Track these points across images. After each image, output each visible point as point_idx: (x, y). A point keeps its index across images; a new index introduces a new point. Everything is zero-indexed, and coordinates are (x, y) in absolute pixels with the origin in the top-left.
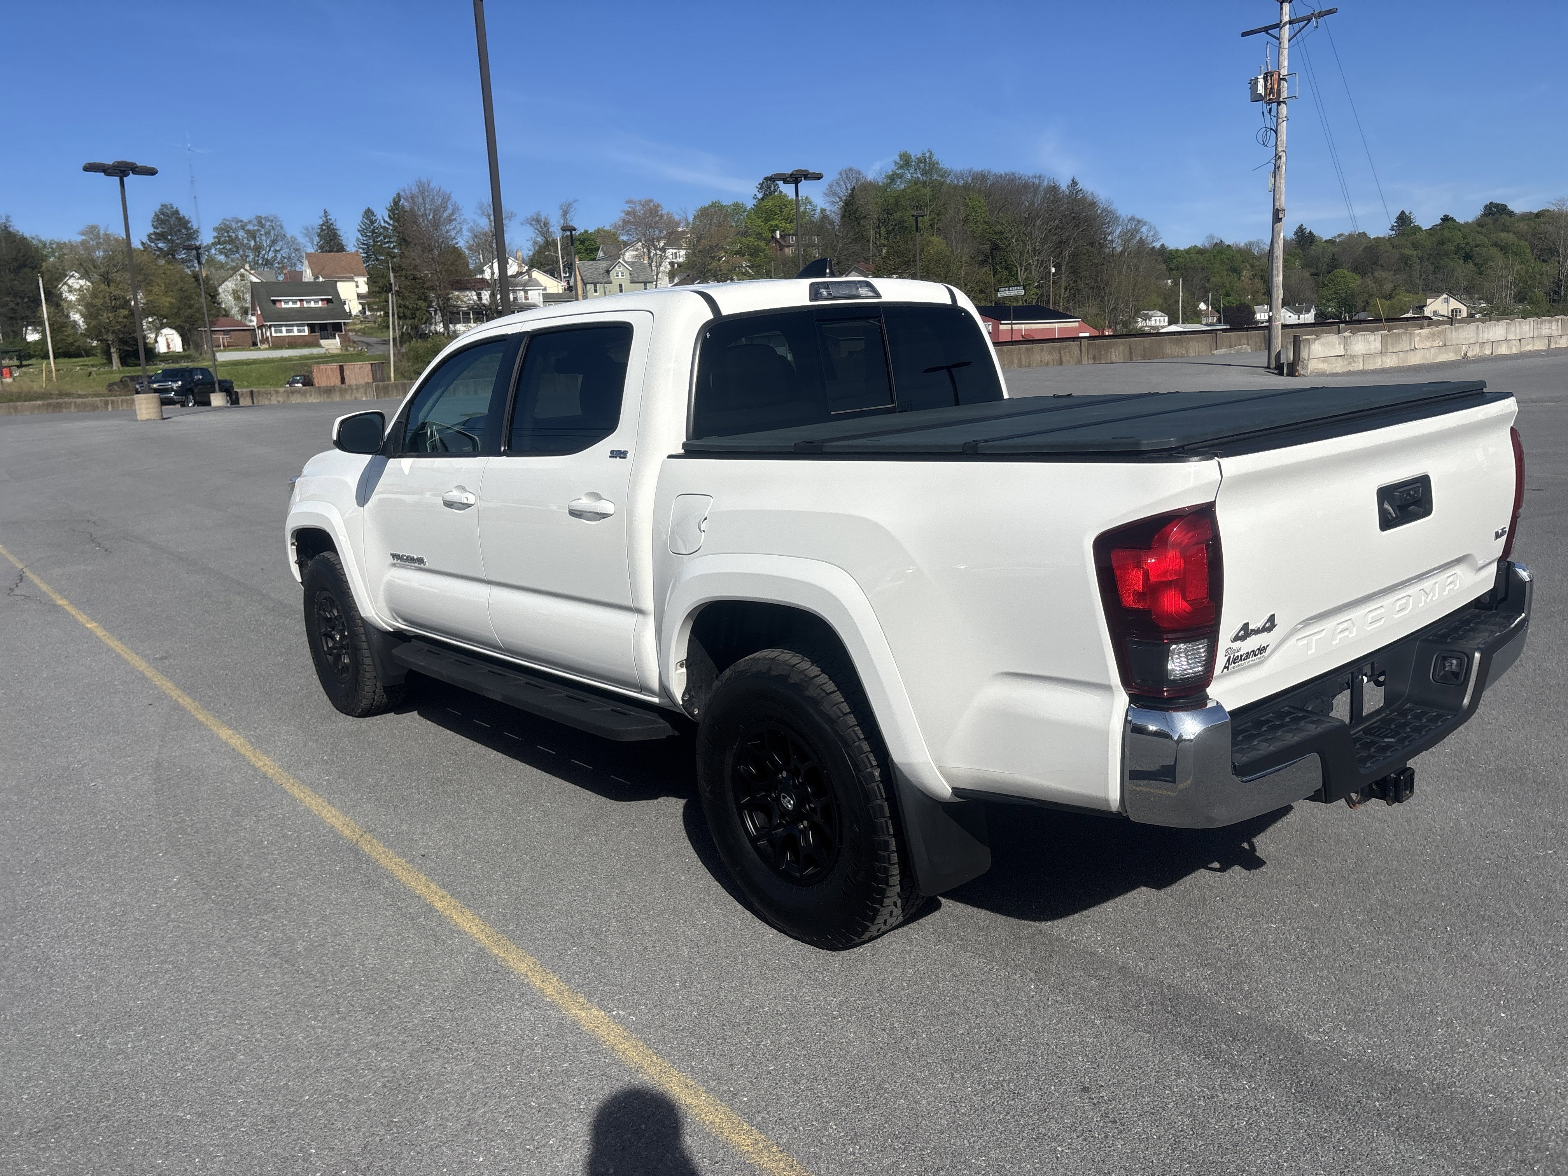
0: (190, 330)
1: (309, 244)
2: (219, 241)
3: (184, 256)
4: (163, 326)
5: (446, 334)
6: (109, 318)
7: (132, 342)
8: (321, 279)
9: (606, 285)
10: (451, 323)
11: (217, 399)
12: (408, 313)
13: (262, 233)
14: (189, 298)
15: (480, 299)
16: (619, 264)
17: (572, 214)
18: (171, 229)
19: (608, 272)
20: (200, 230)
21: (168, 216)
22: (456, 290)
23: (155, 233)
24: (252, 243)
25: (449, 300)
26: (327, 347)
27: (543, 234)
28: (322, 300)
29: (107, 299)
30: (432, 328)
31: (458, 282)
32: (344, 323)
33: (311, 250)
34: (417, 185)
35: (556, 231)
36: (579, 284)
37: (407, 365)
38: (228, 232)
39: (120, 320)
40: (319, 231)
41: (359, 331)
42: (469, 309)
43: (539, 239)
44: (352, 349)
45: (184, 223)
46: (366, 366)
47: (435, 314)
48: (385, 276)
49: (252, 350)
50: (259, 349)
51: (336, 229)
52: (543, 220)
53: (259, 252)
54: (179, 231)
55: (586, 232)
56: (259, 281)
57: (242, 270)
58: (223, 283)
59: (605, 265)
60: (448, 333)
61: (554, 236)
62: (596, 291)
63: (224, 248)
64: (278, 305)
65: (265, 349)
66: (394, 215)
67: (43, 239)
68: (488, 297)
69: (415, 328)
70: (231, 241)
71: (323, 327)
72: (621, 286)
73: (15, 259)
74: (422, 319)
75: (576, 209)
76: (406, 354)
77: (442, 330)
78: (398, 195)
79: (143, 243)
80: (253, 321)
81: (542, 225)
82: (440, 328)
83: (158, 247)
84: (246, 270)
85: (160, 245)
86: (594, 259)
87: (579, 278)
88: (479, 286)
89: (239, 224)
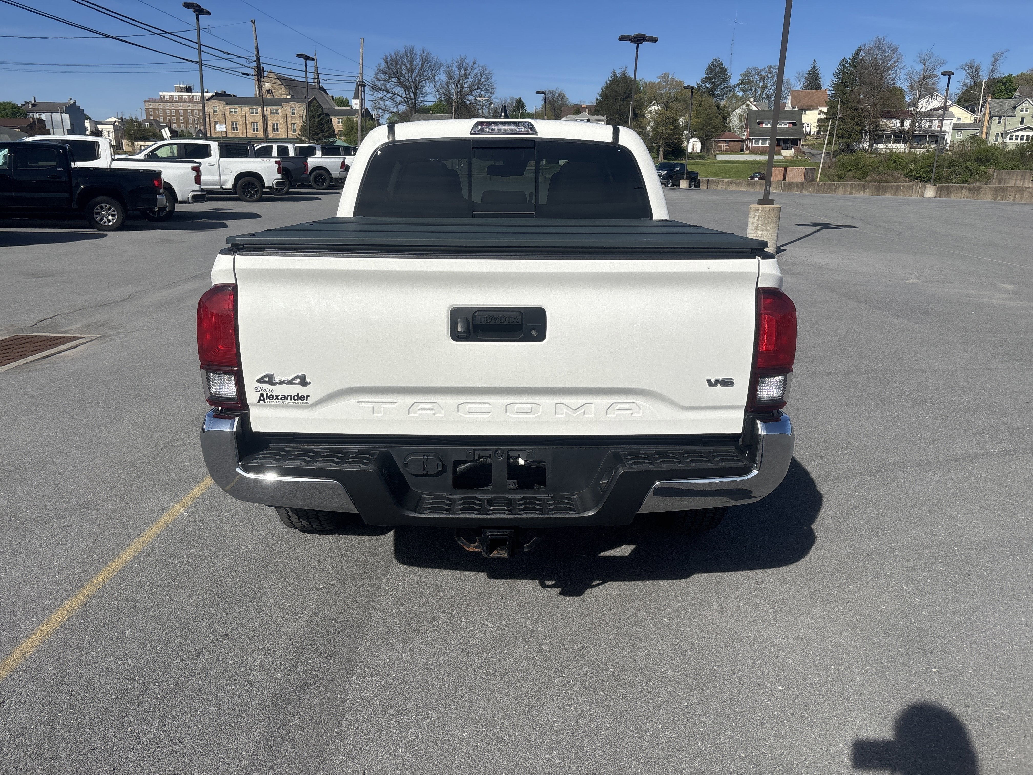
0: (706, 140)
1: (798, 84)
2: (742, 82)
3: (719, 92)
4: (693, 137)
5: (869, 151)
6: (662, 130)
7: (672, 145)
8: (796, 109)
9: (1007, 118)
10: (875, 143)
11: (684, 184)
12: (846, 134)
13: (769, 77)
14: (710, 119)
15: (902, 125)
16: (1027, 102)
17: (1001, 61)
18: (715, 75)
19: (1014, 108)
20: (732, 76)
21: (715, 66)
22: (885, 118)
23: (706, 78)
24: (761, 84)
25: (877, 126)
26: (784, 155)
27: (972, 77)
28: (789, 123)
29: (664, 119)
30: (861, 146)
31: (888, 112)
32: (800, 139)
33: (798, 88)
34: (875, 41)
35: (984, 75)
36: (987, 116)
37: (833, 171)
38: (748, 76)
39: (668, 131)
40: (807, 75)
41: (810, 145)
42: (892, 133)
43: (968, 81)
44: (800, 157)
45: (723, 71)
46: (802, 170)
47: (865, 136)
48: (835, 107)
49: (738, 154)
50: (744, 154)
51: (819, 74)
52: (976, 66)
53: (764, 90)
54: (720, 76)
55: (1010, 75)
56: (757, 109)
57: (748, 102)
58: (734, 110)
59: (1013, 102)
60: (871, 150)
61: (981, 78)
62: (999, 123)
63: (743, 87)
64: (761, 126)
65: (747, 154)
66: (853, 63)
67: (646, 81)
68: (909, 124)
69: (848, 145)
70: (749, 82)
71: (786, 141)
72: (1023, 119)
73: (625, 93)
74: (855, 138)
75: (1006, 57)
76: (835, 163)
77: (867, 147)
78: (860, 48)
79: (698, 84)
80: (744, 136)
81: (973, 70)
82: (866, 146)
83: (705, 87)
84: (751, 102)
85: (707, 85)
86: (1011, 98)
87: (988, 112)
88: (903, 116)
89: (756, 71)
